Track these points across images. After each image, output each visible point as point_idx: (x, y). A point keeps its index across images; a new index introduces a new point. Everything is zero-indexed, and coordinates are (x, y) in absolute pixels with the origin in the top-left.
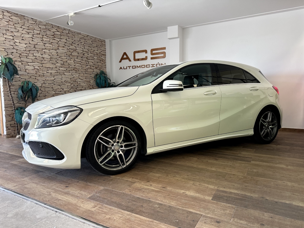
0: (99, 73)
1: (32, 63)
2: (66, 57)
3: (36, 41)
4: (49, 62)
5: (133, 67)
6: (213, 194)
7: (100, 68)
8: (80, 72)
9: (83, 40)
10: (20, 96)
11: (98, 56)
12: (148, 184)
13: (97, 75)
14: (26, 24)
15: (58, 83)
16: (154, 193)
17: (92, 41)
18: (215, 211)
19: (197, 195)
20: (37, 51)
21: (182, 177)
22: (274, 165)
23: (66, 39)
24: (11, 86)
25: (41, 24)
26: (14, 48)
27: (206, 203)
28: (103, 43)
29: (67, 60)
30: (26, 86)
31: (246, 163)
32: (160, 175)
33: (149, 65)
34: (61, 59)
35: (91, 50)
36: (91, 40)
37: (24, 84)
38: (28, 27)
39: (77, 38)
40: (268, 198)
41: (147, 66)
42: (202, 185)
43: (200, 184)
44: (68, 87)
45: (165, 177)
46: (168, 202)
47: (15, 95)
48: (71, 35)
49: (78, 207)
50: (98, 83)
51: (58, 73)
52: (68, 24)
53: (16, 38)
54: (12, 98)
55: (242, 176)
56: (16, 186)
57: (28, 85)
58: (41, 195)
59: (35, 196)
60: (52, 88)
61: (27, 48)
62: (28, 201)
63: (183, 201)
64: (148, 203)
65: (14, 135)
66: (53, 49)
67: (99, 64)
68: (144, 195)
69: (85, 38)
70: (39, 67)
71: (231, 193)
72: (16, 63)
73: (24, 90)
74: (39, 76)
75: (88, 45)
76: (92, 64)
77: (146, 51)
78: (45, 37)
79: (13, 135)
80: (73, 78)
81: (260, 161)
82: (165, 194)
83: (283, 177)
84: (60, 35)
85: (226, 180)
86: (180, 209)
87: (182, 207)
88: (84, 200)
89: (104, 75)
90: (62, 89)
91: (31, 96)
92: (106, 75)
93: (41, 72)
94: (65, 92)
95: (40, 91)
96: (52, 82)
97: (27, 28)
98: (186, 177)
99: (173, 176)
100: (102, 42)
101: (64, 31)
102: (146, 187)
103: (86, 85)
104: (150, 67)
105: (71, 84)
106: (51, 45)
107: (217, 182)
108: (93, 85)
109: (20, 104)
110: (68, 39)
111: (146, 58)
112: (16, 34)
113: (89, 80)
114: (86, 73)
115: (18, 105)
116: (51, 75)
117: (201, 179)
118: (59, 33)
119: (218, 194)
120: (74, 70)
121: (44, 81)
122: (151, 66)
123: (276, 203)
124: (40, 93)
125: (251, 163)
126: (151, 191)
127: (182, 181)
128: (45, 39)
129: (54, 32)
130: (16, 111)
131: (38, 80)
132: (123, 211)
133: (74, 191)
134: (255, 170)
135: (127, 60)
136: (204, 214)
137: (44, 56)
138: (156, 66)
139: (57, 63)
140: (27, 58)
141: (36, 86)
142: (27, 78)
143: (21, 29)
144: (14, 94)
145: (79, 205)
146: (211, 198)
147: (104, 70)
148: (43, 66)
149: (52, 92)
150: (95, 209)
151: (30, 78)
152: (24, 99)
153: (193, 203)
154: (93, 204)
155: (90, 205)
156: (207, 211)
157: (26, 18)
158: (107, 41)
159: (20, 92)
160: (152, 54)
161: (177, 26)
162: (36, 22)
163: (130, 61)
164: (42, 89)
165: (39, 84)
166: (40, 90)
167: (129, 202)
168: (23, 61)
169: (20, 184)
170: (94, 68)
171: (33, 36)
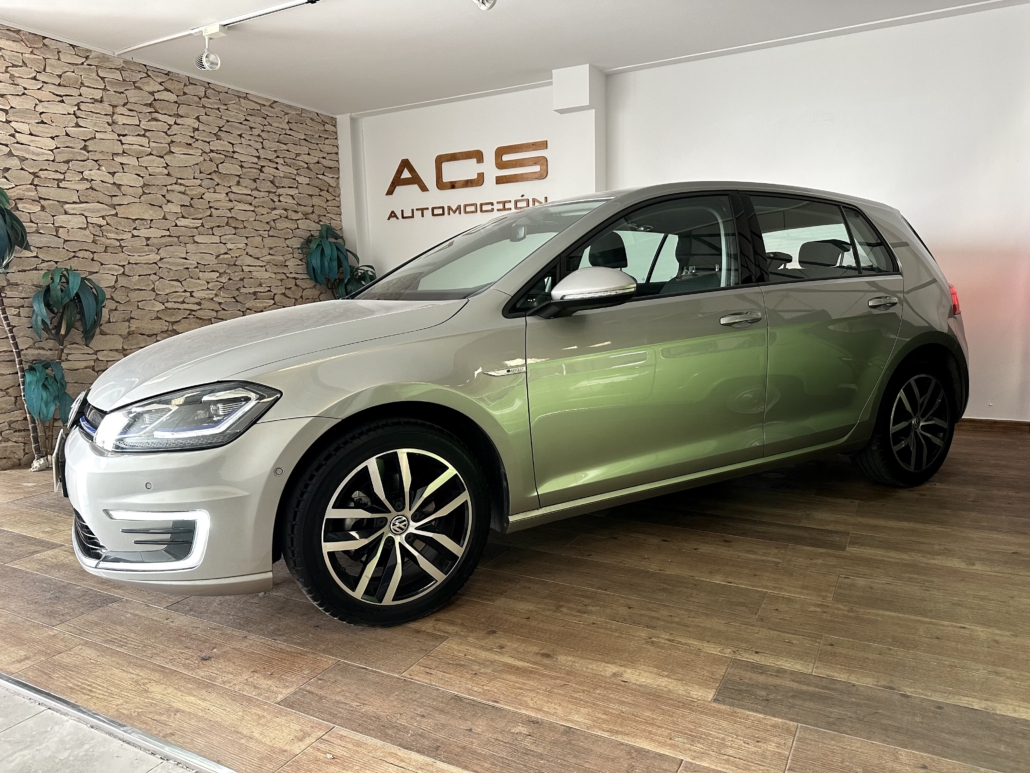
0: (317, 234)
1: (77, 206)
2: (199, 182)
3: (90, 125)
4: (138, 200)
5: (436, 212)
6: (718, 676)
7: (319, 216)
8: (249, 232)
9: (259, 120)
10: (40, 323)
11: (313, 175)
12: (490, 641)
13: (309, 241)
14: (52, 66)
15: (172, 273)
16: (513, 678)
17: (288, 122)
18: (727, 746)
19: (663, 683)
20: (96, 161)
21: (608, 611)
22: (925, 560)
23: (198, 118)
24: (7, 288)
25: (106, 64)
26: (10, 154)
27: (692, 716)
28: (328, 127)
29: (202, 190)
30: (59, 287)
31: (829, 555)
32: (531, 608)
33: (492, 204)
34: (182, 189)
35: (287, 155)
36: (287, 118)
37: (52, 279)
38: (60, 76)
39: (235, 114)
40: (908, 691)
41: (485, 208)
42: (679, 642)
43: (672, 641)
44: (210, 286)
45: (548, 613)
46: (560, 711)
47: (25, 320)
48: (215, 103)
49: (243, 741)
50: (314, 269)
51: (174, 238)
52: (202, 66)
53: (17, 119)
54: (11, 331)
55: (819, 606)
56: (27, 658)
57: (68, 283)
58: (111, 694)
59: (92, 697)
60: (153, 290)
61: (59, 153)
62: (65, 718)
63: (615, 708)
64: (492, 719)
65: (24, 459)
66: (151, 154)
67: (316, 201)
68: (476, 689)
69: (263, 110)
70: (103, 217)
71: (780, 672)
72: (20, 206)
73: (51, 303)
74: (105, 251)
75: (276, 137)
76: (292, 201)
77: (478, 156)
78: (120, 110)
79: (19, 460)
80: (226, 253)
81: (877, 547)
82: (552, 682)
83: (959, 605)
84: (176, 102)
85: (762, 620)
86: (604, 740)
87: (610, 731)
88: (264, 709)
89: (333, 240)
90: (188, 294)
91: (80, 319)
92: (340, 241)
93: (113, 236)
94: (199, 304)
95: (110, 304)
96: (151, 269)
97: (57, 81)
98: (623, 611)
99: (579, 611)
100: (324, 123)
101: (190, 89)
102: (484, 654)
103: (274, 276)
104: (492, 210)
105: (218, 274)
106: (144, 141)
107: (732, 629)
108: (296, 276)
109: (42, 352)
110: (203, 118)
111: (478, 181)
112: (15, 102)
113: (281, 258)
114: (271, 233)
115: (33, 355)
116: (147, 245)
117: (676, 619)
118: (173, 98)
119: (737, 679)
120: (227, 224)
121: (123, 266)
122: (497, 207)
123: (940, 708)
124: (111, 311)
125: (844, 554)
126: (502, 671)
127: (611, 630)
128: (121, 120)
129: (152, 93)
130: (29, 377)
131: (102, 264)
132: (402, 753)
133: (231, 676)
134: (861, 582)
135: (415, 187)
136: (687, 759)
137: (120, 178)
138: (516, 207)
139: (168, 201)
140: (59, 187)
141: (97, 287)
142: (61, 256)
143: (33, 85)
144: (19, 315)
145: (245, 732)
146: (710, 695)
147: (334, 224)
148: (116, 215)
149: (153, 305)
150: (303, 747)
151: (74, 257)
152: (53, 332)
153: (648, 714)
154: (298, 727)
155: (286, 731)
156: (698, 747)
157: (53, 45)
158: (343, 121)
159: (40, 309)
160: (501, 165)
161: (586, 67)
162: (87, 58)
163: (424, 188)
164: (119, 296)
165: (105, 280)
166: (112, 298)
167: (423, 716)
168: (45, 199)
169: (40, 652)
170: (300, 215)
171: (79, 109)
